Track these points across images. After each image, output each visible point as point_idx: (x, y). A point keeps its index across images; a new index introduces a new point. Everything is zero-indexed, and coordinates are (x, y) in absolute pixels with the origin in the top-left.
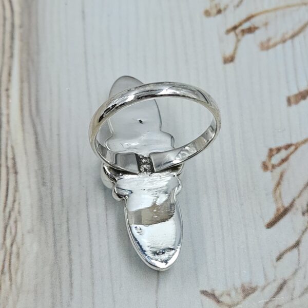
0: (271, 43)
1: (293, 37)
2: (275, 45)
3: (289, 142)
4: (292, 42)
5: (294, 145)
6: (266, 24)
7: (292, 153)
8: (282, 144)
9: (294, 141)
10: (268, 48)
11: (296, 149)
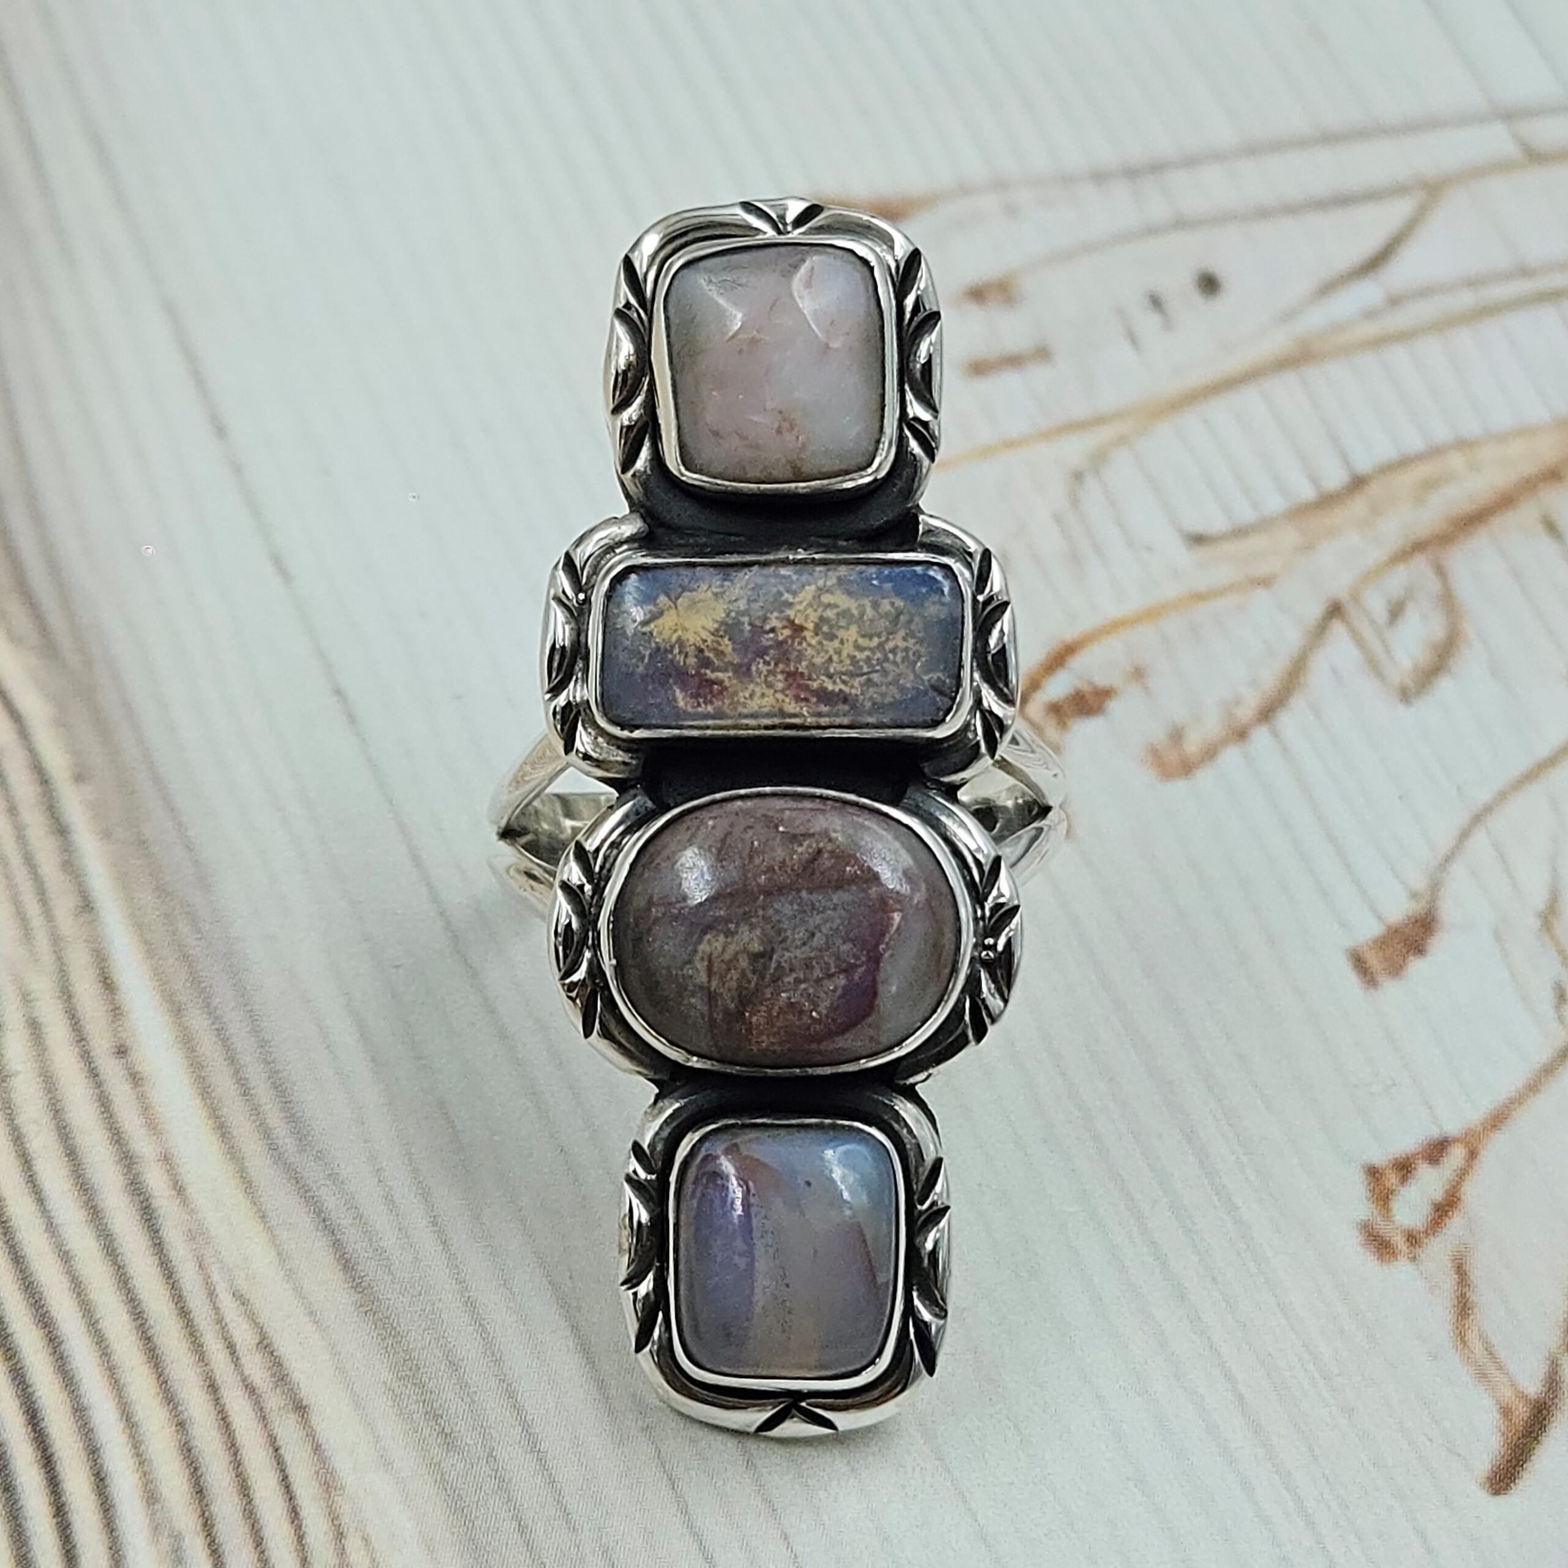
0: (1193, 745)
1: (1267, 713)
2: (1210, 753)
3: (1435, 1133)
4: (1275, 734)
5: (1456, 1140)
6: (1138, 674)
7: (1463, 1174)
8: (1407, 1142)
9: (1452, 1127)
10: (1187, 768)
11: (1473, 1154)
